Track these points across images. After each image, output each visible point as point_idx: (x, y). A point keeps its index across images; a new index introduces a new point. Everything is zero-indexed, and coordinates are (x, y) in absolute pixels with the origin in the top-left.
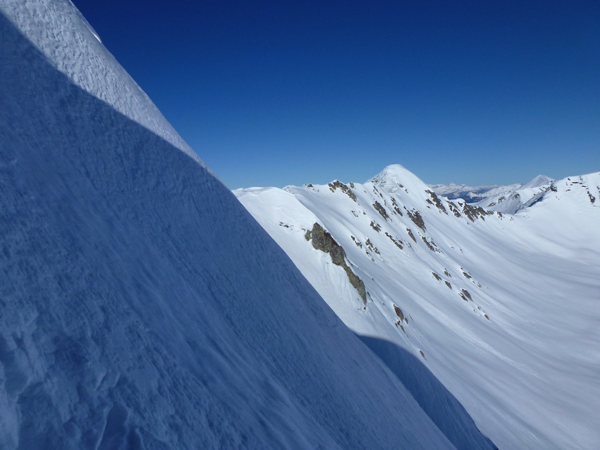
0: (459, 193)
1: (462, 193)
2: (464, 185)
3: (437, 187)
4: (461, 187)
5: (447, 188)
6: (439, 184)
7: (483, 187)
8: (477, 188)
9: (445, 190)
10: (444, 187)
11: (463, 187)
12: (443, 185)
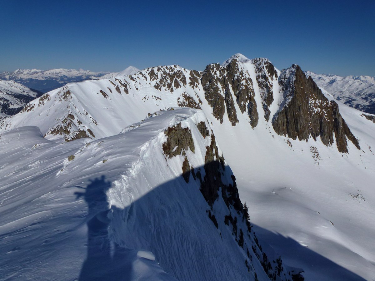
0: (86, 76)
1: (87, 76)
2: (89, 71)
3: (71, 71)
4: (87, 72)
5: (78, 73)
6: (73, 69)
7: (101, 72)
8: (98, 73)
9: (77, 74)
10: (76, 71)
11: (89, 72)
12: (75, 70)
